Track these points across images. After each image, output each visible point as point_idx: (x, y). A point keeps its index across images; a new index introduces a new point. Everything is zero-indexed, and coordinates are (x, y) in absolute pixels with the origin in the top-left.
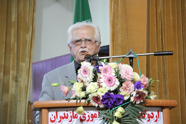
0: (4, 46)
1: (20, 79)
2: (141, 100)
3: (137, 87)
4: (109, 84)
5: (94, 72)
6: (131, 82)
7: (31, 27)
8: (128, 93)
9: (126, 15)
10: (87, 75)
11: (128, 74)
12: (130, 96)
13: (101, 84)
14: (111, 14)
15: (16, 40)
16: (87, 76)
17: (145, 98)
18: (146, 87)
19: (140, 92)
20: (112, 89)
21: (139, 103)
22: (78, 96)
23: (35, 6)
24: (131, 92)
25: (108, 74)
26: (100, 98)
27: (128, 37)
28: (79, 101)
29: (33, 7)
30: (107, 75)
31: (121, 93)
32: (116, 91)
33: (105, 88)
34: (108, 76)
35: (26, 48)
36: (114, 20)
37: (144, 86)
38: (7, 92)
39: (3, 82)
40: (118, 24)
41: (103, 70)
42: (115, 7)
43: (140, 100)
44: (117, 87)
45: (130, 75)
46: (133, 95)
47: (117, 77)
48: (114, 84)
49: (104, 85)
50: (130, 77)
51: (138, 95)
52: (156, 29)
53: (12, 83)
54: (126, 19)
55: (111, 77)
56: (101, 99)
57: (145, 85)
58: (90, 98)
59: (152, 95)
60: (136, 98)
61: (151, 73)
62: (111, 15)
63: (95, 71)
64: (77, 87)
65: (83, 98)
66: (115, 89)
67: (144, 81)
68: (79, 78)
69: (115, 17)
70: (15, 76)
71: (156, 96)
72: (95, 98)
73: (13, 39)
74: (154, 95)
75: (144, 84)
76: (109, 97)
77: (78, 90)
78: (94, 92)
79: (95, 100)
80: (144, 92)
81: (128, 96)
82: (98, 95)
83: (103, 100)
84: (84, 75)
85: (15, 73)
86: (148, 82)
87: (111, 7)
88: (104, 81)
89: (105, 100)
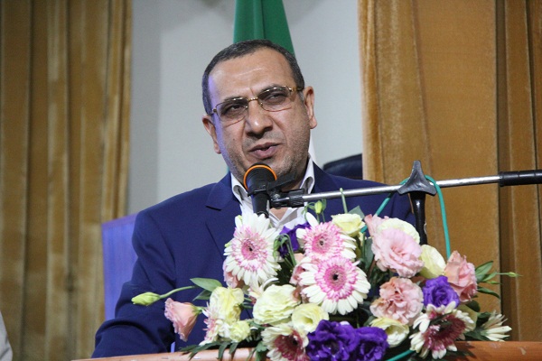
0: (25, 169)
1: (80, 283)
2: (450, 344)
3: (434, 297)
4: (333, 292)
5: (279, 250)
6: (410, 282)
7: (116, 99)
8: (400, 320)
9: (419, 45)
10: (255, 262)
11: (401, 253)
12: (408, 332)
13: (305, 291)
14: (366, 41)
15: (66, 143)
16: (256, 266)
17: (463, 337)
18: (467, 297)
19: (446, 315)
20: (346, 306)
21: (445, 357)
22: (227, 335)
23: (128, 22)
24: (412, 315)
25: (328, 254)
26: (300, 341)
27: (426, 121)
28: (227, 354)
29: (120, 27)
30: (328, 258)
31: (374, 323)
32: (360, 315)
33: (320, 305)
34: (330, 263)
35: (102, 173)
36: (377, 63)
37: (459, 292)
38: (40, 328)
39: (26, 295)
40: (390, 76)
41: (310, 239)
42: (379, 15)
43: (446, 346)
44: (361, 301)
45: (407, 257)
46: (418, 326)
47: (361, 266)
48: (352, 289)
49: (314, 293)
50: (409, 263)
51: (437, 328)
52: (530, 90)
53: (55, 297)
54: (420, 59)
55: (339, 265)
56: (306, 343)
57: (462, 290)
58: (265, 341)
59: (493, 325)
60: (433, 336)
61: (516, 248)
62: (366, 45)
63: (284, 245)
64: (222, 302)
65: (243, 344)
66: (356, 306)
67: (461, 277)
68: (230, 273)
69: (379, 52)
70: (66, 272)
71: (508, 328)
72: (283, 342)
73: (54, 142)
74: (503, 325)
75: (459, 288)
76: (333, 336)
77: (227, 313)
78: (279, 322)
79: (286, 350)
80: (460, 315)
81: (400, 331)
82: (295, 333)
83: (313, 347)
84: (245, 262)
85: (65, 263)
86: (474, 278)
87: (364, 18)
88: (314, 282)
89: (320, 349)
